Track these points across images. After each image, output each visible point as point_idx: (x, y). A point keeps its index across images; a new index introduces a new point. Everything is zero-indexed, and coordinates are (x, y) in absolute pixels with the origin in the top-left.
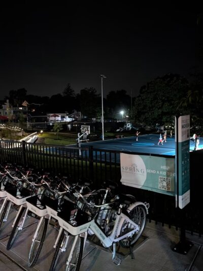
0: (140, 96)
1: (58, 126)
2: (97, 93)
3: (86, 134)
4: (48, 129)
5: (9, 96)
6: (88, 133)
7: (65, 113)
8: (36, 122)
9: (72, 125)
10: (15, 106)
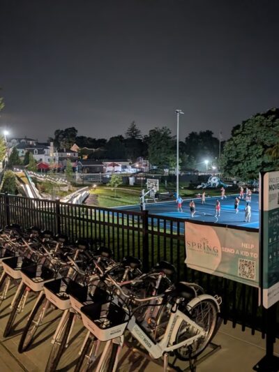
0: (232, 139)
1: (117, 179)
2: (171, 135)
3: (153, 191)
4: (104, 183)
5: (54, 137)
6: (156, 189)
7: (127, 161)
8: (88, 172)
9: (136, 178)
10: (60, 151)
